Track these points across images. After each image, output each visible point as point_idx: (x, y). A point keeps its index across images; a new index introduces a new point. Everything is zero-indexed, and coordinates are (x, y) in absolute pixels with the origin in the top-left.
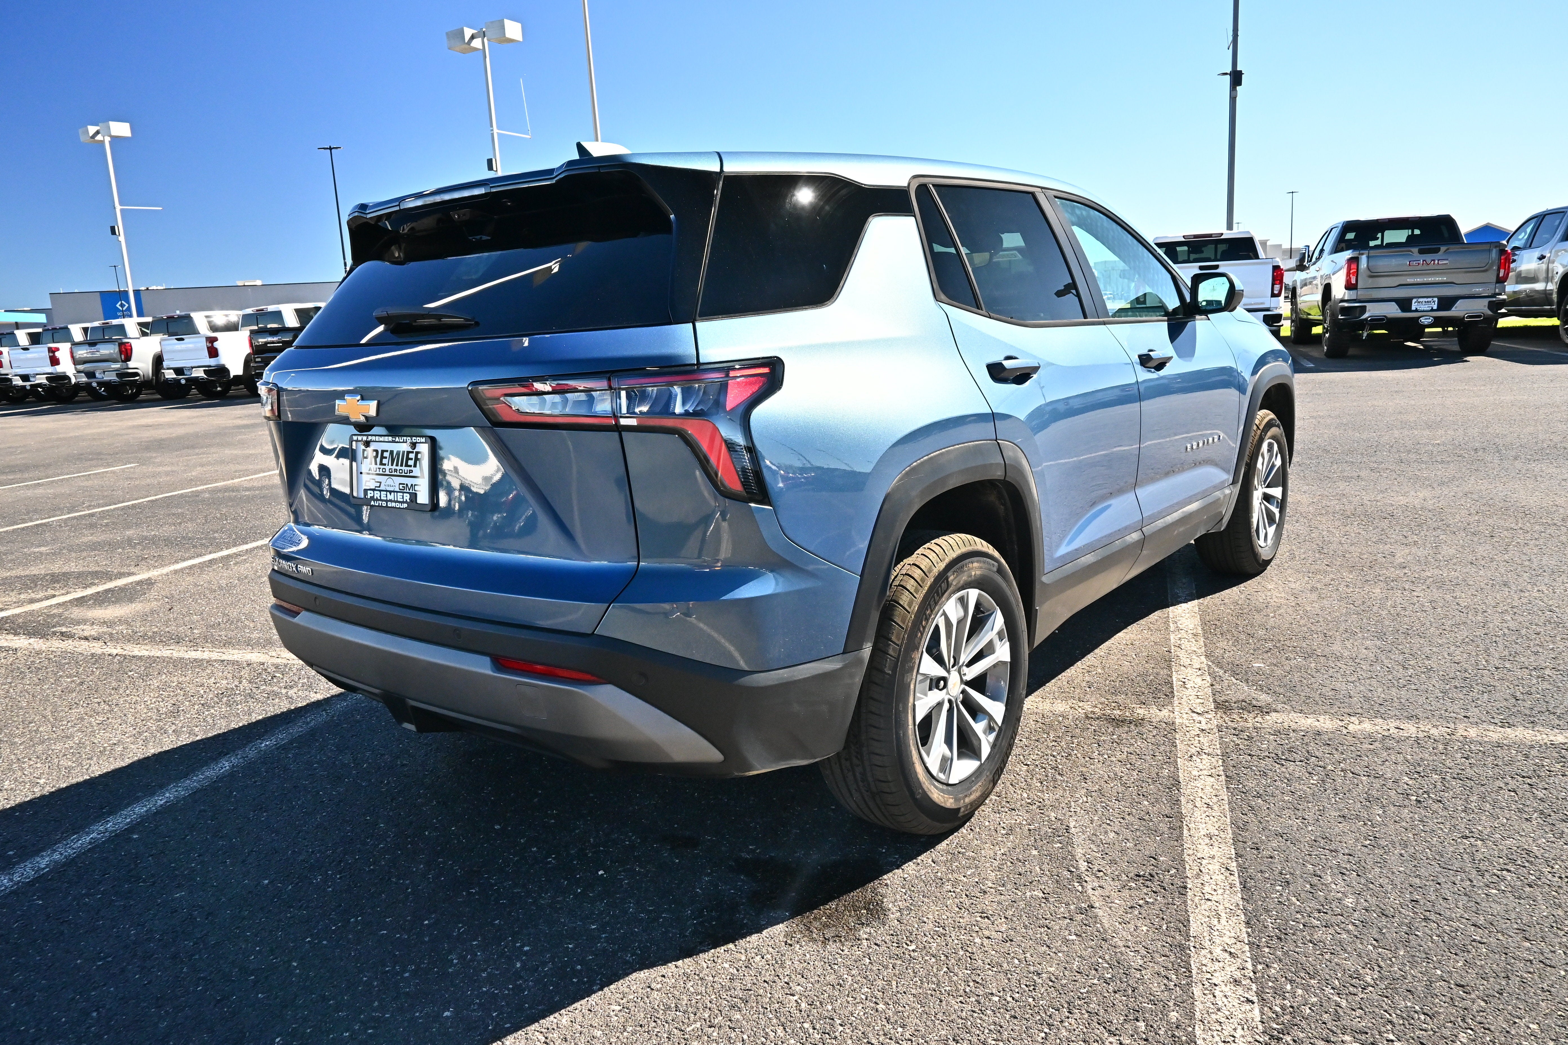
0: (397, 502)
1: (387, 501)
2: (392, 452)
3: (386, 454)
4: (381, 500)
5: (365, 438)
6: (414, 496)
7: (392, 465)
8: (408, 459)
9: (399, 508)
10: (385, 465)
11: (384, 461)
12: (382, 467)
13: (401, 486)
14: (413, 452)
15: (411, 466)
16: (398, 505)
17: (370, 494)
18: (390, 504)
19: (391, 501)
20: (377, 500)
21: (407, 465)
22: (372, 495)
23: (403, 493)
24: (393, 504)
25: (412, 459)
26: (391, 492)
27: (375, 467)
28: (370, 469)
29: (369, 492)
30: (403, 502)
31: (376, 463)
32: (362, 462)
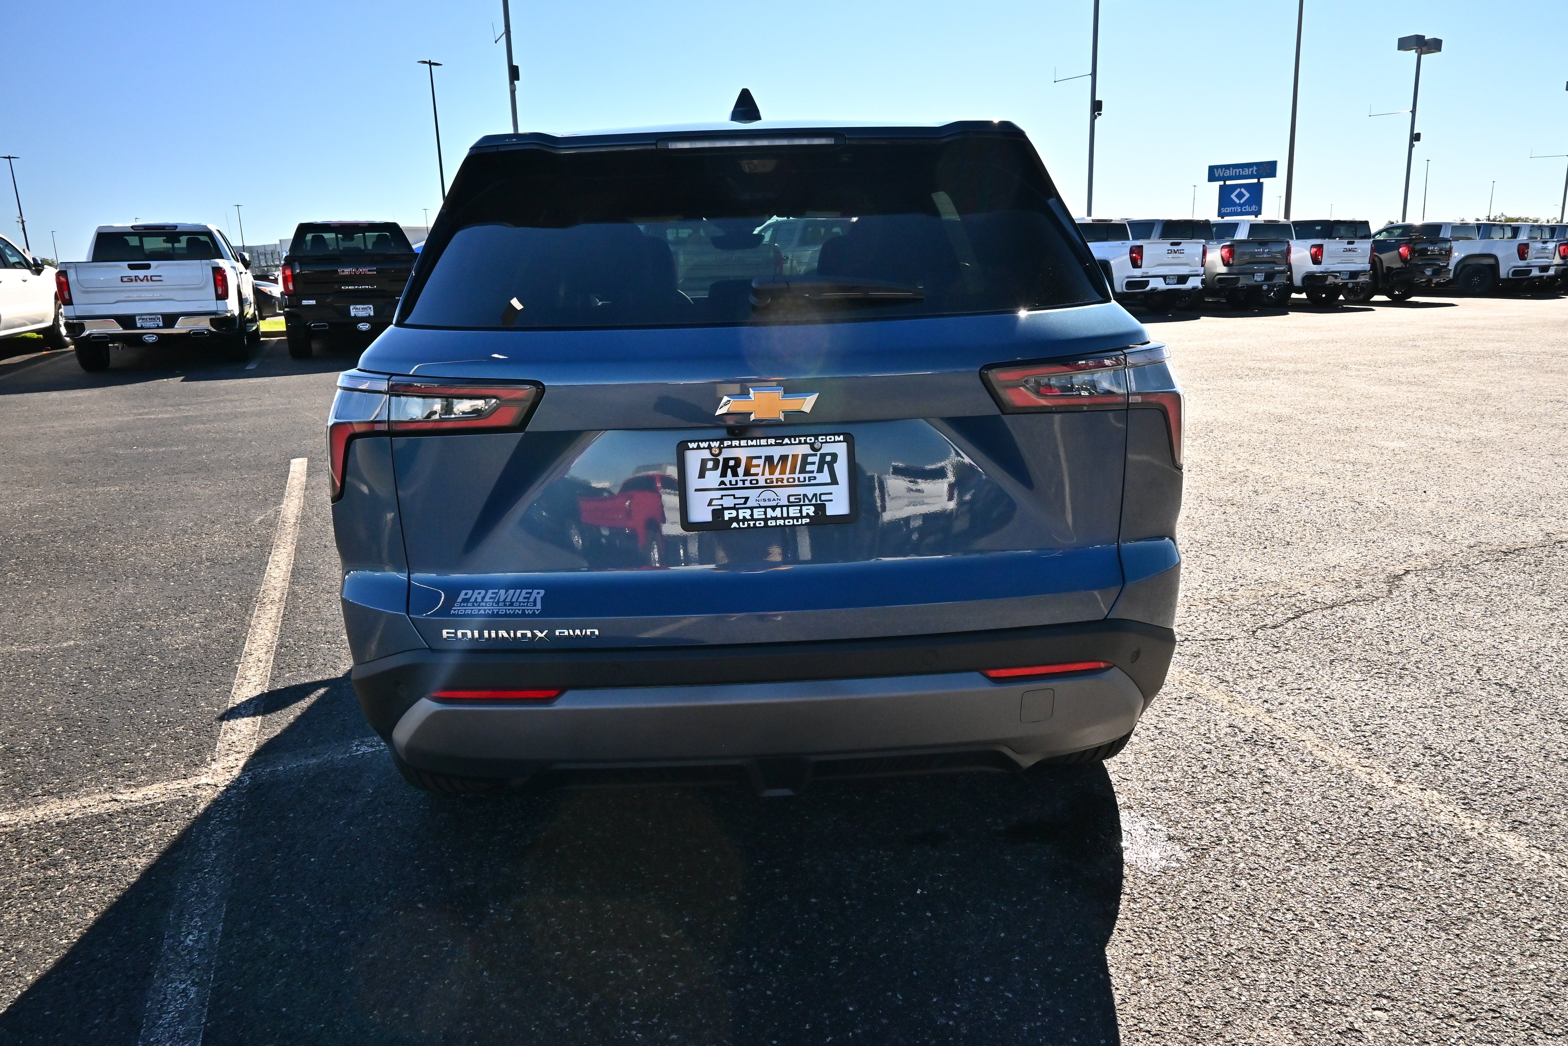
0: (789, 518)
1: (765, 520)
2: (769, 458)
3: (758, 462)
4: (753, 520)
6: (820, 508)
7: (772, 473)
8: (806, 463)
9: (793, 525)
10: (757, 474)
11: (756, 470)
12: (749, 478)
13: (793, 498)
14: (814, 455)
15: (813, 472)
16: (789, 522)
17: (731, 514)
18: (771, 523)
19: (775, 518)
20: (745, 520)
21: (804, 472)
22: (734, 516)
23: (802, 505)
24: (780, 522)
25: (814, 463)
26: (775, 507)
27: (734, 480)
28: (722, 483)
29: (726, 512)
30: (802, 517)
31: (735, 474)
32: (702, 475)
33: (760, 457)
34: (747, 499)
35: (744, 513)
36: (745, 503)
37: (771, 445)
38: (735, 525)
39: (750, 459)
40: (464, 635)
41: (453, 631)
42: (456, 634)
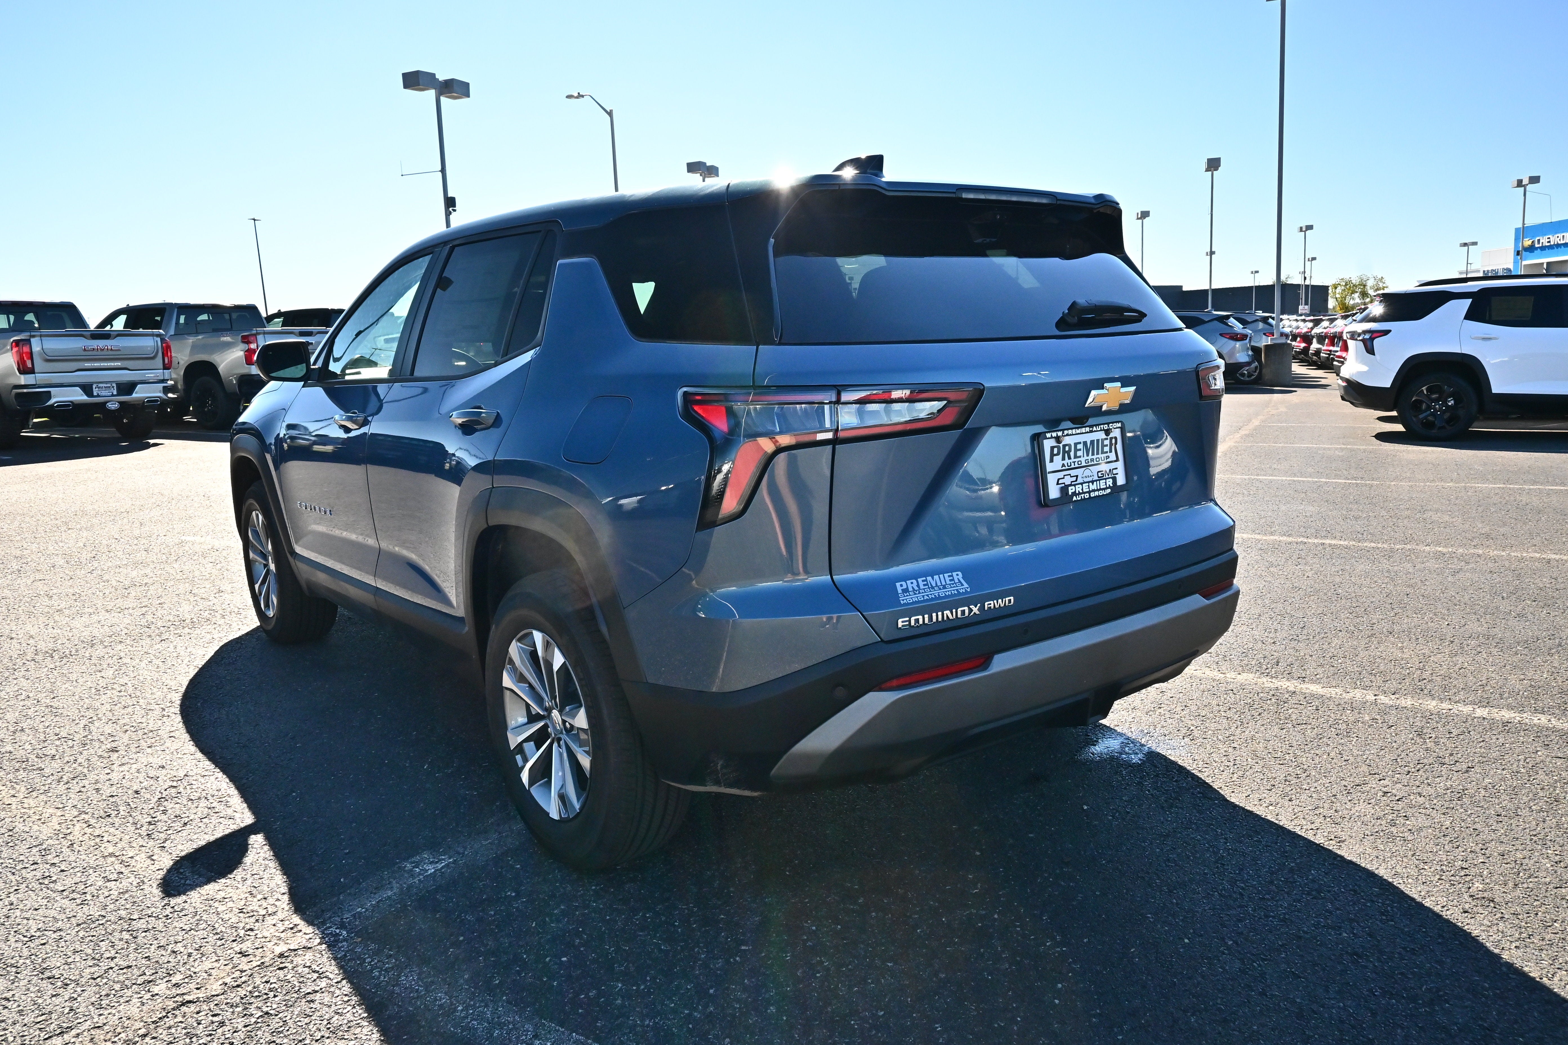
0: (1101, 489)
1: (1089, 492)
2: (1085, 443)
3: (1080, 446)
4: (1083, 493)
5: (1054, 434)
6: (1114, 480)
7: (1088, 455)
8: (1103, 446)
9: (1103, 495)
10: (1080, 457)
11: (1079, 453)
12: (1077, 460)
13: (1099, 474)
14: (1107, 439)
15: (1107, 452)
16: (1101, 493)
17: (1071, 490)
18: (1092, 495)
19: (1094, 491)
20: (1080, 493)
21: (1103, 452)
22: (1073, 491)
23: (1106, 479)
24: (1097, 493)
25: (1107, 445)
26: (1092, 482)
27: (1069, 461)
28: (1063, 465)
29: (1070, 488)
30: (1107, 488)
31: (1070, 458)
32: (1052, 461)
33: (1080, 443)
34: (1077, 476)
35: (1079, 489)
36: (1076, 481)
37: (1088, 432)
38: (1075, 498)
39: (1076, 444)
40: (917, 621)
41: (908, 619)
42: (910, 621)
